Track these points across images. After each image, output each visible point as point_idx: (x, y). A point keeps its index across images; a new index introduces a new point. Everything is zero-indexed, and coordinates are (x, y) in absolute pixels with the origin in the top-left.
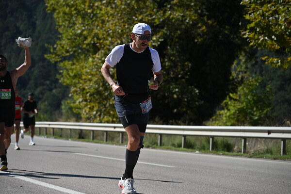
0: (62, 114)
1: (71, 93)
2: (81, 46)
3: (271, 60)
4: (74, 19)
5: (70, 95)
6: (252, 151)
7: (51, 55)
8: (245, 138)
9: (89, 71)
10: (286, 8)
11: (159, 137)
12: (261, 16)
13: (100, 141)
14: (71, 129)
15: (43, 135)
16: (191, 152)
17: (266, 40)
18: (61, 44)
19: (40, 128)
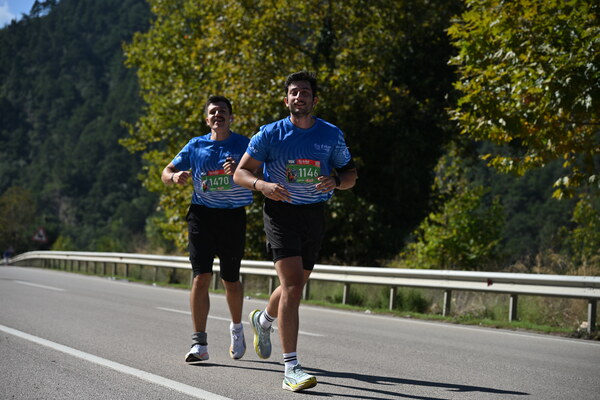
0: (145, 240)
1: (161, 206)
2: (180, 126)
3: (496, 160)
4: (171, 81)
5: (159, 209)
6: (461, 312)
7: (130, 140)
8: (449, 291)
10: (523, 73)
12: (482, 85)
14: (157, 267)
15: (110, 275)
16: (358, 311)
17: (488, 125)
18: (146, 122)
19: (105, 263)
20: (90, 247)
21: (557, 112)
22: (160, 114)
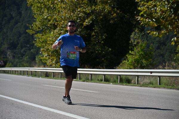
0: (36, 63)
1: (41, 51)
2: (47, 25)
3: (152, 33)
4: (43, 10)
6: (142, 83)
7: (30, 30)
8: (138, 76)
9: (51, 39)
10: (161, 3)
11: (90, 75)
12: (147, 8)
13: (58, 78)
14: (41, 72)
15: (26, 75)
16: (108, 84)
17: (150, 21)
18: (35, 24)
19: (24, 71)
20: (18, 66)
21: (172, 16)
22: (40, 21)
